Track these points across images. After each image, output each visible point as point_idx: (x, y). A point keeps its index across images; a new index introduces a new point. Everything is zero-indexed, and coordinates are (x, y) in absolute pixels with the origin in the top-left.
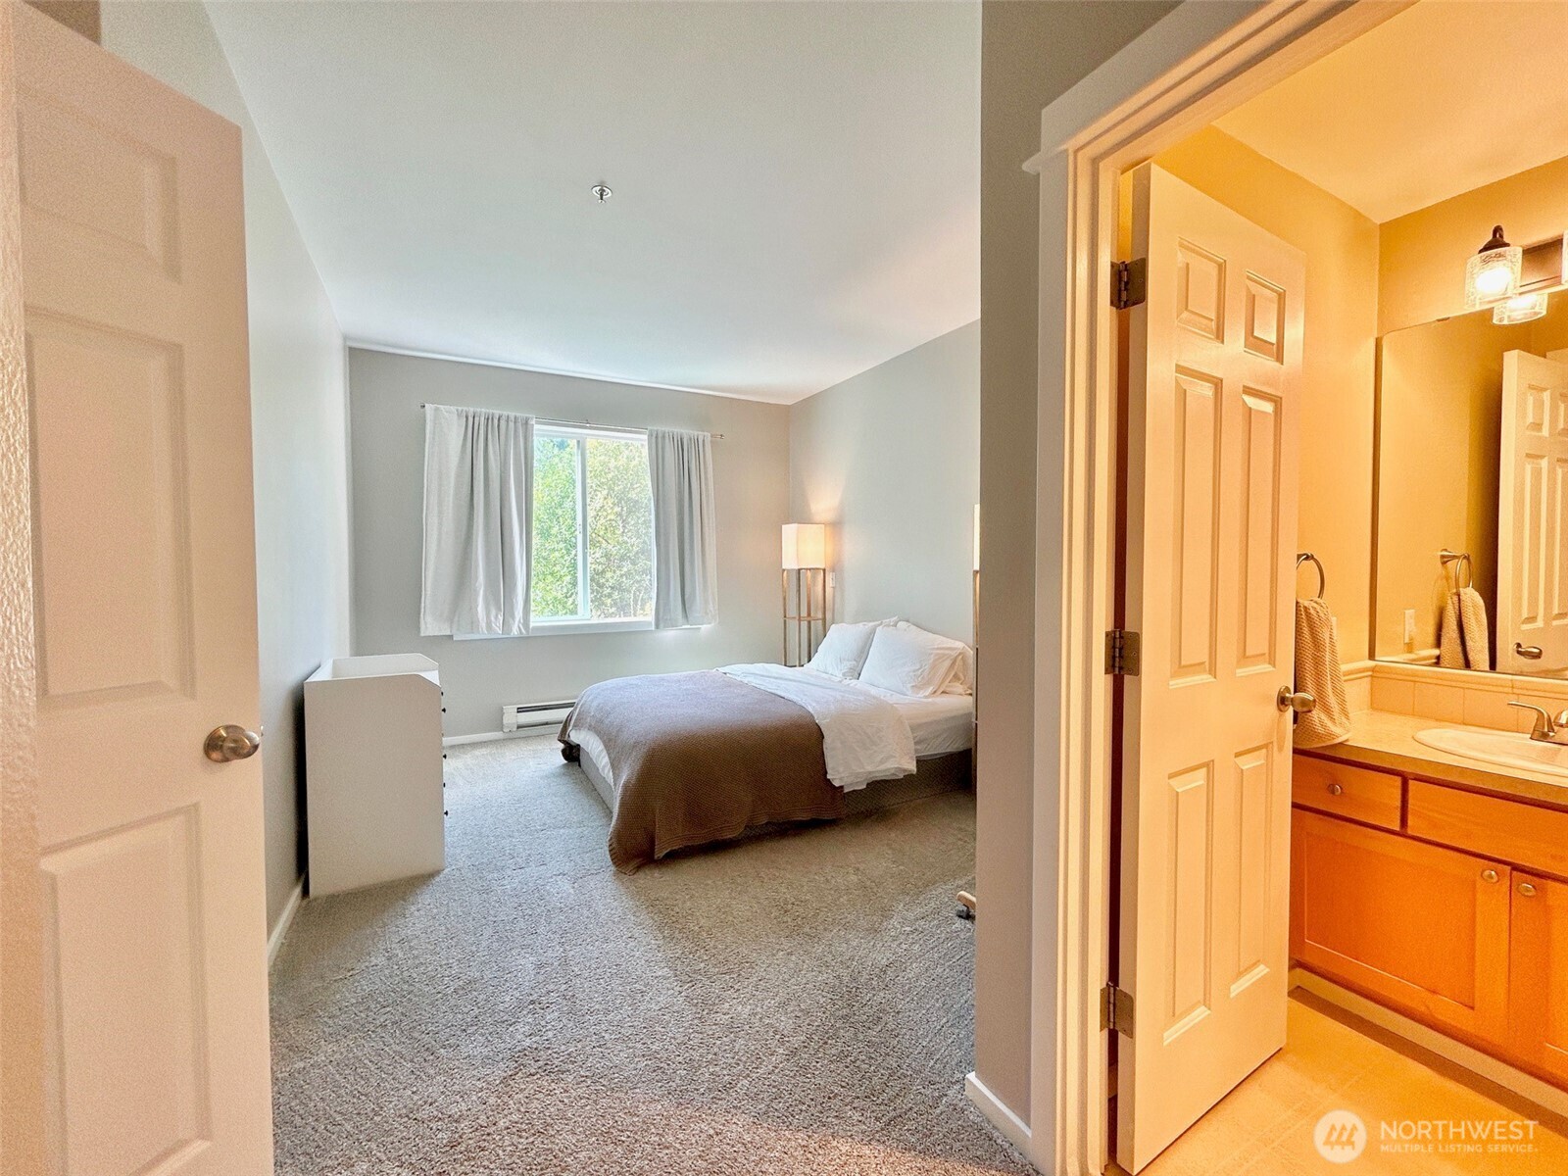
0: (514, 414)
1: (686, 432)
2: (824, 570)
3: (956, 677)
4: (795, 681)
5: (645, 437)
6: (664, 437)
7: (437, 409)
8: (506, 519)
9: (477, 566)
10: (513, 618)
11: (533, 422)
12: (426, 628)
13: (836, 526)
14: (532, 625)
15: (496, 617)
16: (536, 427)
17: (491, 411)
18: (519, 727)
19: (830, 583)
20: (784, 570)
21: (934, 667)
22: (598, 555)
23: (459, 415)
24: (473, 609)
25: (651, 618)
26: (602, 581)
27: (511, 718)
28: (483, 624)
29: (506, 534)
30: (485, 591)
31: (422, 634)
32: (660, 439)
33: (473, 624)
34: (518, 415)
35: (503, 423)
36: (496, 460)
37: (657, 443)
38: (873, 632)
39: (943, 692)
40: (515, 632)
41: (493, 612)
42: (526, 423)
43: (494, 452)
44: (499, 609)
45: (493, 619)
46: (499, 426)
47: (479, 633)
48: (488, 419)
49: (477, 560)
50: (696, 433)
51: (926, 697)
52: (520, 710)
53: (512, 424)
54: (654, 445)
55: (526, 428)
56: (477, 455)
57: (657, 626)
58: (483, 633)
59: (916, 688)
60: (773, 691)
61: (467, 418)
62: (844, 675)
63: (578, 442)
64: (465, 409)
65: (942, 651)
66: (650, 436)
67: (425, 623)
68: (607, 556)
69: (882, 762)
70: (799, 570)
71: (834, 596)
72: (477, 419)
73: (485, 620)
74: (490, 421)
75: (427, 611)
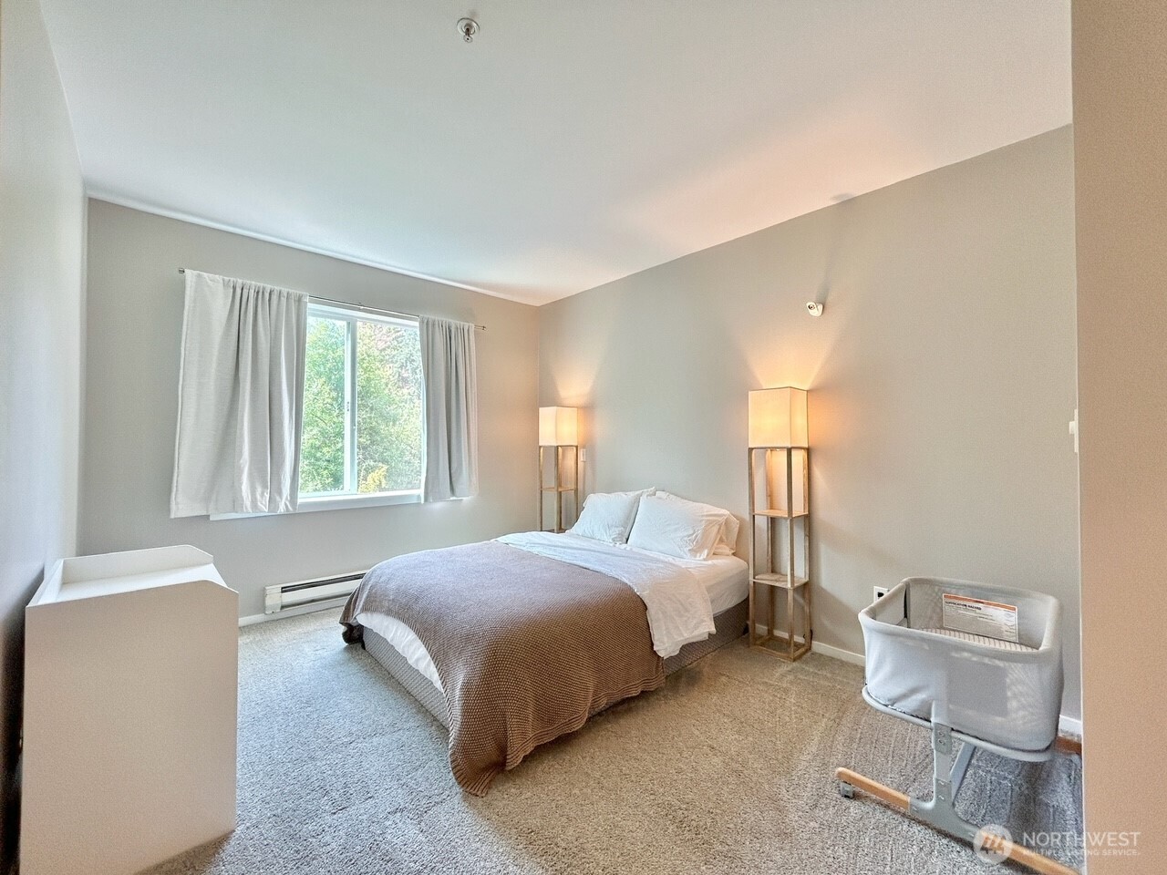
0: (286, 290)
1: (454, 322)
2: (577, 447)
3: (721, 541)
4: (580, 549)
5: (417, 324)
6: (434, 325)
7: (199, 276)
8: (275, 394)
9: (242, 442)
10: (280, 494)
11: (307, 299)
12: (178, 509)
13: (587, 409)
14: (300, 501)
15: (262, 495)
16: (310, 306)
17: (262, 285)
18: (283, 607)
19: (581, 458)
20: (540, 447)
21: (705, 531)
22: (314, 432)
23: (226, 284)
24: (235, 488)
25: (421, 492)
26: (319, 454)
27: (275, 598)
28: (248, 503)
29: (275, 407)
30: (250, 469)
31: (172, 516)
32: (430, 326)
33: (236, 503)
34: (291, 291)
35: (275, 298)
36: (266, 334)
37: (428, 328)
38: (637, 500)
39: (714, 554)
40: (282, 509)
41: (259, 490)
42: (299, 300)
43: (264, 326)
44: (265, 486)
45: (258, 497)
46: (270, 300)
47: (242, 511)
48: (258, 292)
49: (242, 435)
50: (462, 323)
51: (704, 560)
52: (284, 590)
53: (284, 300)
54: (425, 331)
55: (299, 305)
56: (244, 328)
57: (426, 500)
58: (248, 512)
59: (694, 551)
60: (571, 562)
61: (234, 288)
62: (613, 540)
63: (349, 324)
64: (232, 279)
65: (711, 518)
66: (422, 322)
67: (177, 504)
68: (323, 433)
69: (696, 627)
70: (557, 447)
71: (584, 471)
72: (245, 291)
73: (252, 499)
74: (260, 294)
75: (180, 489)
